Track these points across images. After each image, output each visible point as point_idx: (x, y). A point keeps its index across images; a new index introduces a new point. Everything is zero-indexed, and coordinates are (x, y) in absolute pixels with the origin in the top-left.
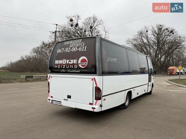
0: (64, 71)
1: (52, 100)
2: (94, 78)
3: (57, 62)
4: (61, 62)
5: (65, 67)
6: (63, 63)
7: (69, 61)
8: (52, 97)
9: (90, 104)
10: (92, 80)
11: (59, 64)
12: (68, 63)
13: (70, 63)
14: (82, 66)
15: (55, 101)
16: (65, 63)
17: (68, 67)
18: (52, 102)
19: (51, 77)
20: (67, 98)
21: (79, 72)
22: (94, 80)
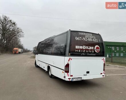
0: (84, 54)
1: (72, 79)
2: (104, 59)
3: (77, 47)
4: (81, 47)
5: (85, 51)
6: (83, 48)
7: (88, 48)
8: (72, 76)
9: (101, 74)
10: (102, 59)
11: (79, 49)
12: (87, 48)
13: (89, 48)
14: (97, 51)
15: (75, 78)
16: (85, 48)
17: (87, 51)
18: (72, 80)
19: (71, 59)
20: (86, 74)
21: (95, 55)
22: (103, 60)
